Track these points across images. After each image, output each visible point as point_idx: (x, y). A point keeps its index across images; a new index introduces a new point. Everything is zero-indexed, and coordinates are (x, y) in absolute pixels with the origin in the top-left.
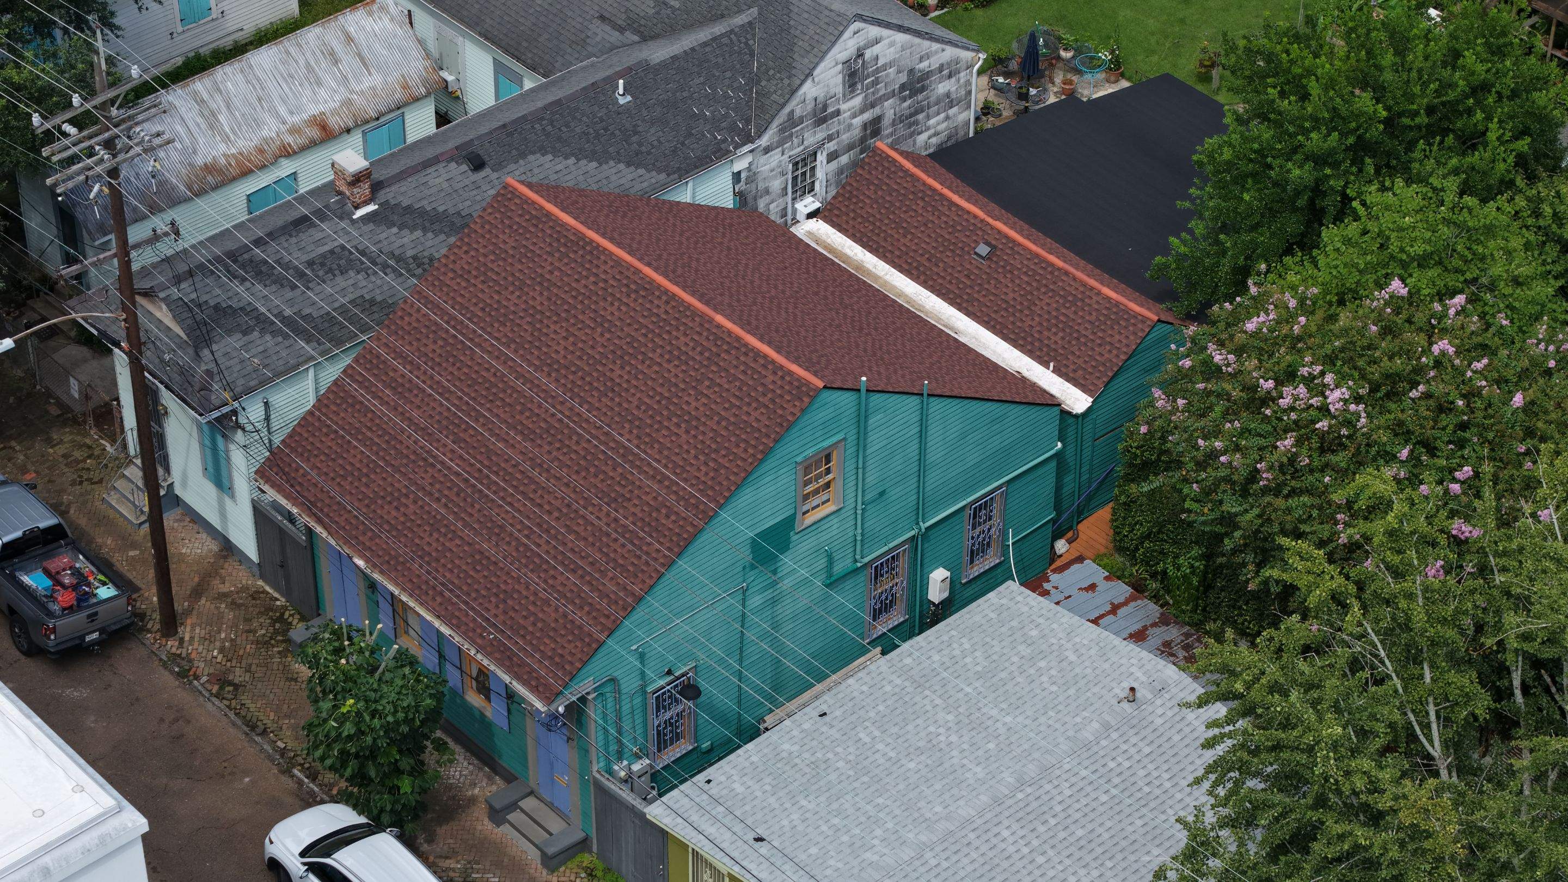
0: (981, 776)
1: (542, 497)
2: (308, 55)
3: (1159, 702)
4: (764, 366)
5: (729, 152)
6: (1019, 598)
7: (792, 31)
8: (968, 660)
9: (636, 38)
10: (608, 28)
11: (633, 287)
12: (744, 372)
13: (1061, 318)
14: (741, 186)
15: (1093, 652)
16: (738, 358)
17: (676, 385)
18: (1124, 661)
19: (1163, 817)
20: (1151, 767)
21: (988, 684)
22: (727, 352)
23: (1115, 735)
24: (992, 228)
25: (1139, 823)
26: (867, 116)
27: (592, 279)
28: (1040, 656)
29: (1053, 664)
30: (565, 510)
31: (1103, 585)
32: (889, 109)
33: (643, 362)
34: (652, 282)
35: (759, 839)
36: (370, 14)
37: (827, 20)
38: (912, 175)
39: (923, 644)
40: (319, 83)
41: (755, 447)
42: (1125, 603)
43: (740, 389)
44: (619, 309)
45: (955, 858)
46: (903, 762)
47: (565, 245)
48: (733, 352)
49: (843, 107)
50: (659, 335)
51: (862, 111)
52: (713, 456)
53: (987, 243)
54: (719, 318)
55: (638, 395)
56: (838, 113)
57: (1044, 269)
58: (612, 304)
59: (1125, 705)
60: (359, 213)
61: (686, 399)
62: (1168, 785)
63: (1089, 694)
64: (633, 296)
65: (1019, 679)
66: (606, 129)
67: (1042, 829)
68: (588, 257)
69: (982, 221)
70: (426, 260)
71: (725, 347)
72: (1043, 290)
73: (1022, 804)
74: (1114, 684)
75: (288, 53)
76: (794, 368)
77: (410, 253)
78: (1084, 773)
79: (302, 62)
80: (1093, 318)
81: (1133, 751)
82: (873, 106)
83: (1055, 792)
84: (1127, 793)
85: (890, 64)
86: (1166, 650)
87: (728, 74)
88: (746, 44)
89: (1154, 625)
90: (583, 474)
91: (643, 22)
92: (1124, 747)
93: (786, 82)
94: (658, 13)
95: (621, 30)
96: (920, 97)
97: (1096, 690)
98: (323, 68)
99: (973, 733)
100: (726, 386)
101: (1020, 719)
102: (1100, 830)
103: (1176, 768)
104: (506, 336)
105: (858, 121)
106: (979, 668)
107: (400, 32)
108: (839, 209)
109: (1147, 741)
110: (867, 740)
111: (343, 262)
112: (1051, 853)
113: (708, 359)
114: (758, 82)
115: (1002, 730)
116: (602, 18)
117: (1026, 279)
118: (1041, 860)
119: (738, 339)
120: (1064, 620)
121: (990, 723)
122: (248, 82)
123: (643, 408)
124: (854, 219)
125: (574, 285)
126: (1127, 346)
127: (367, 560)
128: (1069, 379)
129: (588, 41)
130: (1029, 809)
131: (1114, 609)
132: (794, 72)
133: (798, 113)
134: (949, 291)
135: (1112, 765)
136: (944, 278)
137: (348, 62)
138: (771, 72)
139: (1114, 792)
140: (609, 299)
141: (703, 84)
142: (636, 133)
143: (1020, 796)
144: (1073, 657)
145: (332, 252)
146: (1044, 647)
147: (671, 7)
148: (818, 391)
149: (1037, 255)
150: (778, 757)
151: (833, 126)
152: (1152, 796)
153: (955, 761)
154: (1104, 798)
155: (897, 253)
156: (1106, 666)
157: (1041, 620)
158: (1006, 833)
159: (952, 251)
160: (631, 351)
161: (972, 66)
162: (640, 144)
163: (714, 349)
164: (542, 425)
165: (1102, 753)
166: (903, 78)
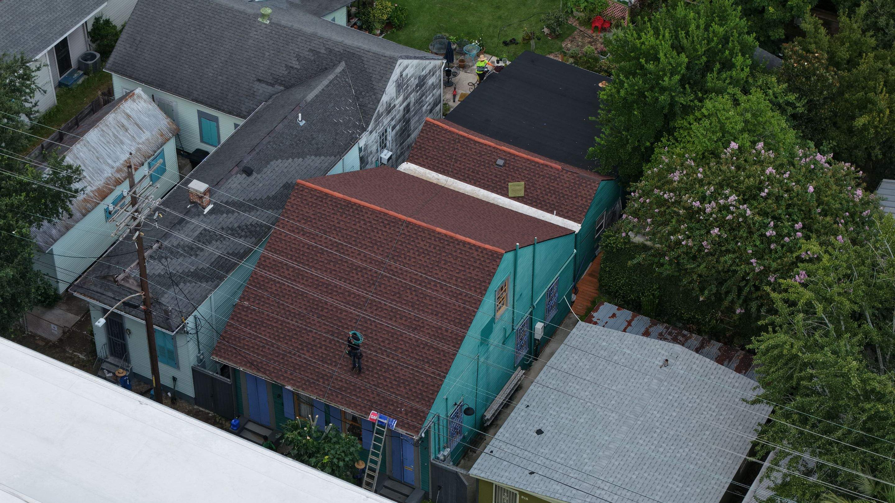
0: (616, 417)
1: (376, 335)
2: (113, 129)
3: (678, 363)
4: (471, 249)
5: (357, 138)
6: (588, 329)
7: (368, 70)
8: (580, 364)
9: (282, 88)
10: (264, 85)
11: (386, 222)
12: (461, 253)
13: (551, 188)
14: (362, 153)
15: (636, 346)
16: (454, 247)
17: (427, 266)
18: (653, 347)
19: (703, 416)
20: (687, 394)
21: (596, 373)
22: (448, 245)
23: (666, 384)
24: (501, 150)
25: (694, 421)
26: (405, 104)
27: (362, 222)
28: (613, 354)
29: (621, 356)
30: (391, 339)
31: (618, 313)
32: (412, 98)
33: (405, 258)
34: (395, 218)
35: (532, 473)
36: (134, 101)
37: (385, 62)
38: (450, 131)
39: (556, 361)
40: (122, 143)
41: (480, 288)
42: (632, 320)
43: (462, 262)
44: (382, 235)
45: (625, 459)
46: (577, 420)
47: (341, 208)
48: (451, 244)
49: (397, 102)
50: (409, 244)
51: (403, 102)
52: (459, 297)
53: (501, 158)
54: (438, 229)
55: (409, 275)
56: (395, 106)
57: (535, 166)
58: (378, 233)
59: (664, 368)
60: (206, 211)
61: (435, 272)
62: (698, 401)
63: (645, 367)
64: (388, 227)
65: (609, 368)
66: (300, 140)
67: (655, 435)
68: (356, 212)
69: (494, 148)
70: (244, 227)
71: (446, 243)
72: (537, 176)
73: (642, 426)
74: (654, 360)
75: (103, 130)
76: (487, 246)
77: (236, 225)
78: (661, 405)
79: (111, 134)
80: (568, 185)
81: (676, 389)
82: (407, 99)
83: (653, 417)
84: (683, 409)
85: (412, 76)
86: (661, 337)
87: (343, 99)
88: (346, 81)
89: (650, 327)
90: (394, 319)
91: (282, 79)
92: (672, 388)
93: (373, 97)
94: (289, 73)
95: (272, 85)
96: (423, 88)
97: (647, 364)
98: (121, 135)
99: (602, 398)
100: (454, 262)
101: (619, 386)
102: (680, 429)
103: (698, 392)
104: (326, 259)
105: (402, 108)
106: (587, 367)
107: (150, 107)
108: (416, 155)
109: (680, 383)
110: (555, 413)
111: (207, 238)
112: (664, 445)
113: (439, 250)
114: (358, 99)
115: (614, 394)
116: (259, 80)
117: (526, 172)
118: (661, 450)
119: (451, 237)
120: (614, 334)
121: (607, 391)
122: (89, 150)
123: (414, 281)
124: (427, 159)
125: (353, 227)
126: (590, 195)
127: (293, 385)
128: (565, 217)
129: (256, 94)
130: (645, 428)
131: (629, 323)
132: (376, 91)
133: (380, 112)
134: (489, 186)
135: (670, 398)
136: (484, 180)
137: (132, 129)
138: (363, 93)
139: (677, 410)
140: (375, 231)
141: (334, 106)
142: (313, 139)
143: (639, 423)
144: (628, 352)
145: (201, 233)
146: (612, 350)
147: (296, 68)
148: (502, 255)
149: (528, 160)
150: (518, 432)
151: (394, 112)
152: (694, 408)
153: (601, 413)
154: (674, 414)
155: (455, 172)
156: (646, 352)
157: (604, 337)
158: (641, 442)
159: (484, 165)
160: (397, 254)
161: (440, 68)
162: (317, 144)
163: (441, 245)
164: (363, 299)
165: (664, 393)
166: (417, 81)
